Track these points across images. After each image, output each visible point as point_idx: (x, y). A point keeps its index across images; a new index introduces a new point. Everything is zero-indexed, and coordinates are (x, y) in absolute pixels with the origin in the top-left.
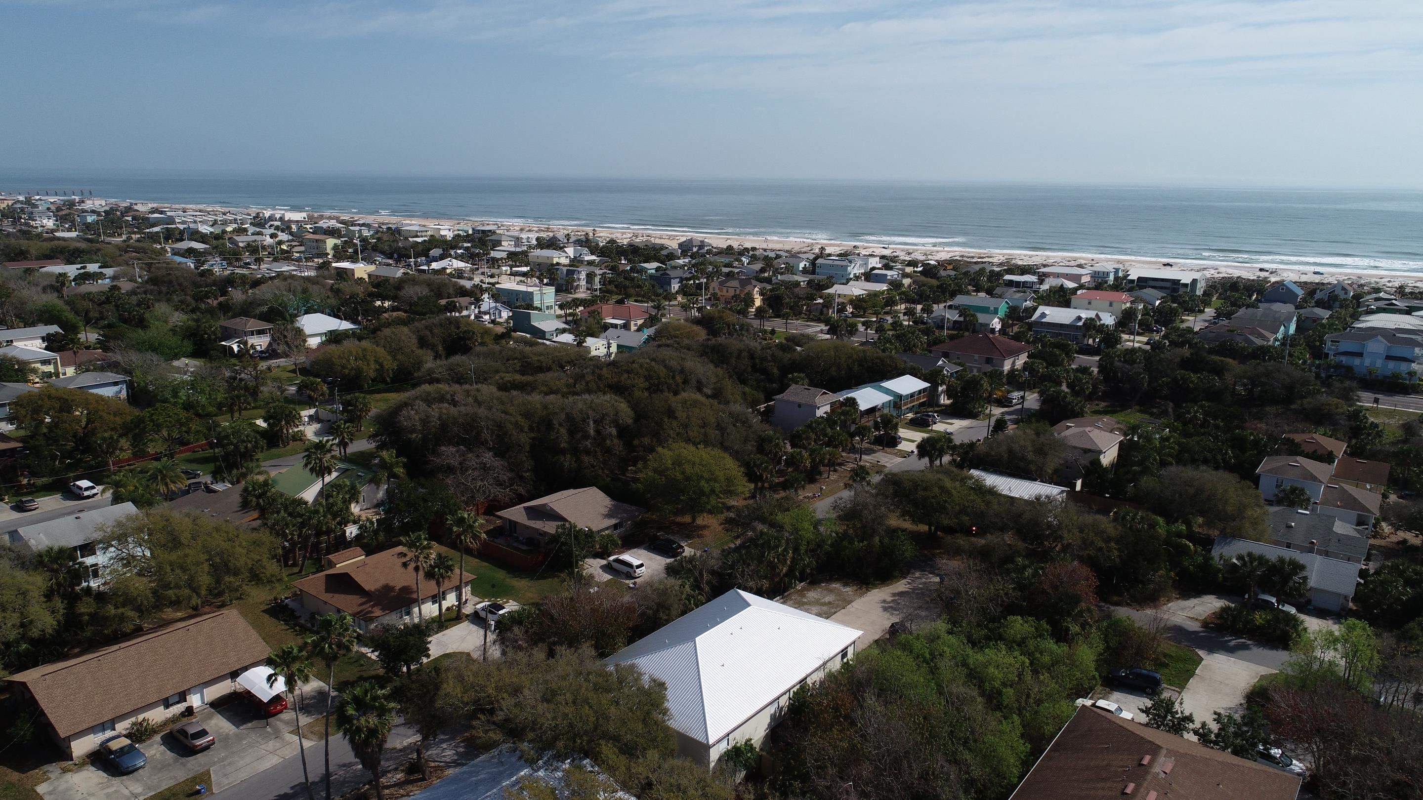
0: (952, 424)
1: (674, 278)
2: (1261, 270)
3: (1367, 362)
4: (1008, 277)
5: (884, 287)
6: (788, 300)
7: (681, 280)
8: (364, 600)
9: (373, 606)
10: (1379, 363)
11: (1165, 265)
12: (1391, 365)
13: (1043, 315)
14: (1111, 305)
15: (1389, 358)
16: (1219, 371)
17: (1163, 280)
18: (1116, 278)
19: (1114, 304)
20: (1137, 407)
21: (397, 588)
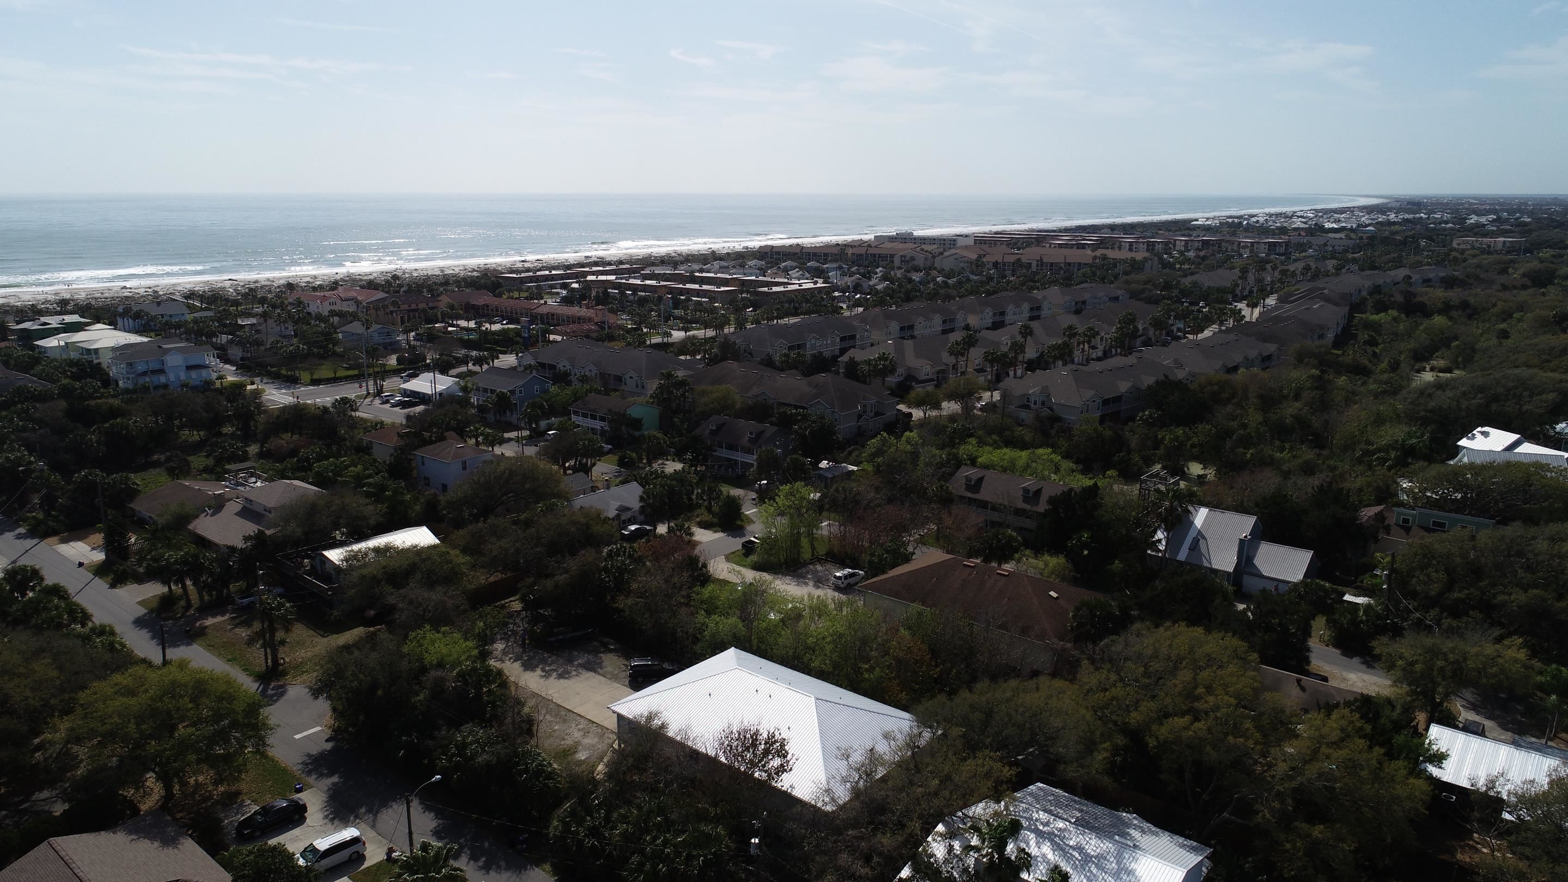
12: (194, 374)
15: (189, 368)
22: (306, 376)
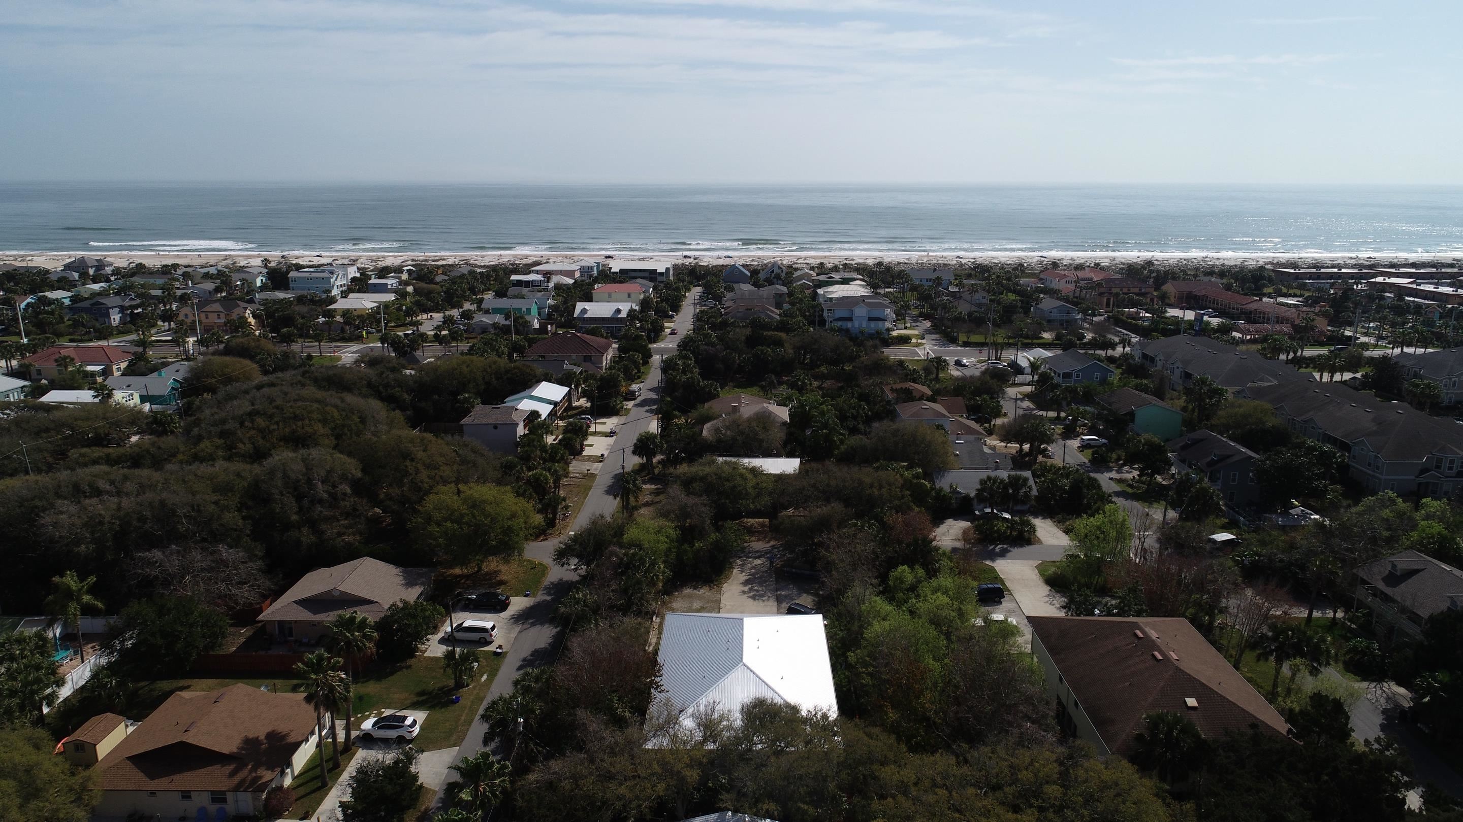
0: (605, 423)
1: (113, 308)
2: (685, 257)
3: (856, 324)
4: (514, 277)
5: (391, 297)
6: (301, 321)
7: (122, 309)
8: (232, 767)
9: (254, 769)
10: (864, 324)
11: (606, 257)
12: (873, 324)
13: (584, 311)
14: (629, 296)
15: (870, 319)
16: (779, 343)
17: (640, 270)
18: (599, 272)
19: (633, 296)
20: (731, 384)
21: (262, 737)
22: (962, 338)
